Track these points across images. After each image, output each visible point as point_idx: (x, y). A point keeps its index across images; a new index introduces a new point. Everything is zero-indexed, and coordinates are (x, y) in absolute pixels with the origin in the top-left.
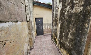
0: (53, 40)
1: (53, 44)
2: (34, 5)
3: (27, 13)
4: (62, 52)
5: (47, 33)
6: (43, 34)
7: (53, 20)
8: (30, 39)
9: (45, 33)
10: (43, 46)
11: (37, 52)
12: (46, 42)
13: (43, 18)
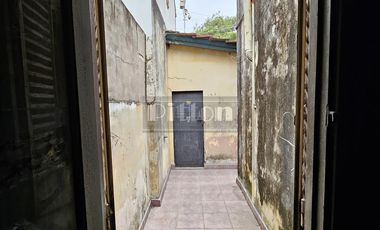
0: (243, 185)
1: (240, 199)
2: (168, 45)
3: (150, 79)
4: (265, 219)
5: (221, 157)
6: (204, 161)
7: (241, 100)
8: (151, 164)
9: (211, 157)
10: (198, 203)
11: (174, 215)
12: (213, 190)
13: (202, 92)
